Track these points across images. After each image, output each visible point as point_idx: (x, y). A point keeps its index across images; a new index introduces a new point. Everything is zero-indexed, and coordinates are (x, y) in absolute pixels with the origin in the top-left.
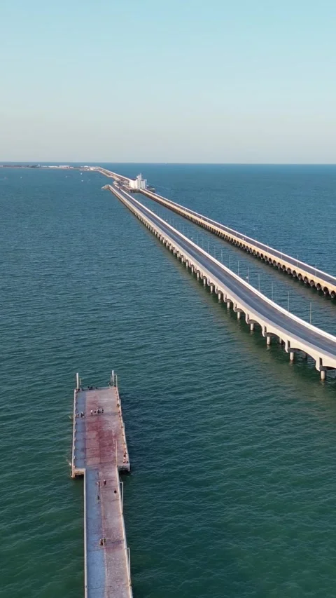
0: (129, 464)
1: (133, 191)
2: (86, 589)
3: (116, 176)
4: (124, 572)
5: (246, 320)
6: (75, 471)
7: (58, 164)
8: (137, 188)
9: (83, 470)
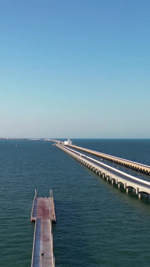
0: (55, 219)
1: (66, 146)
2: (33, 250)
3: (59, 142)
4: (50, 248)
5: (116, 182)
6: (32, 218)
7: (35, 139)
8: (68, 144)
9: (35, 219)
